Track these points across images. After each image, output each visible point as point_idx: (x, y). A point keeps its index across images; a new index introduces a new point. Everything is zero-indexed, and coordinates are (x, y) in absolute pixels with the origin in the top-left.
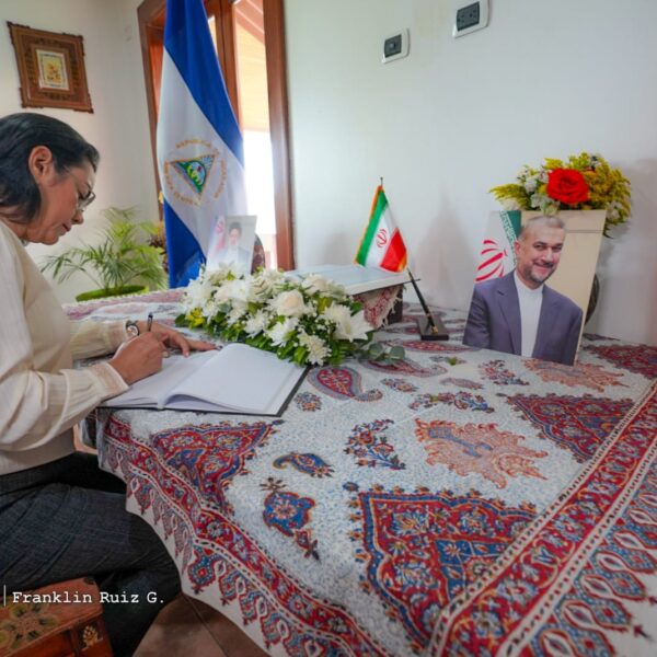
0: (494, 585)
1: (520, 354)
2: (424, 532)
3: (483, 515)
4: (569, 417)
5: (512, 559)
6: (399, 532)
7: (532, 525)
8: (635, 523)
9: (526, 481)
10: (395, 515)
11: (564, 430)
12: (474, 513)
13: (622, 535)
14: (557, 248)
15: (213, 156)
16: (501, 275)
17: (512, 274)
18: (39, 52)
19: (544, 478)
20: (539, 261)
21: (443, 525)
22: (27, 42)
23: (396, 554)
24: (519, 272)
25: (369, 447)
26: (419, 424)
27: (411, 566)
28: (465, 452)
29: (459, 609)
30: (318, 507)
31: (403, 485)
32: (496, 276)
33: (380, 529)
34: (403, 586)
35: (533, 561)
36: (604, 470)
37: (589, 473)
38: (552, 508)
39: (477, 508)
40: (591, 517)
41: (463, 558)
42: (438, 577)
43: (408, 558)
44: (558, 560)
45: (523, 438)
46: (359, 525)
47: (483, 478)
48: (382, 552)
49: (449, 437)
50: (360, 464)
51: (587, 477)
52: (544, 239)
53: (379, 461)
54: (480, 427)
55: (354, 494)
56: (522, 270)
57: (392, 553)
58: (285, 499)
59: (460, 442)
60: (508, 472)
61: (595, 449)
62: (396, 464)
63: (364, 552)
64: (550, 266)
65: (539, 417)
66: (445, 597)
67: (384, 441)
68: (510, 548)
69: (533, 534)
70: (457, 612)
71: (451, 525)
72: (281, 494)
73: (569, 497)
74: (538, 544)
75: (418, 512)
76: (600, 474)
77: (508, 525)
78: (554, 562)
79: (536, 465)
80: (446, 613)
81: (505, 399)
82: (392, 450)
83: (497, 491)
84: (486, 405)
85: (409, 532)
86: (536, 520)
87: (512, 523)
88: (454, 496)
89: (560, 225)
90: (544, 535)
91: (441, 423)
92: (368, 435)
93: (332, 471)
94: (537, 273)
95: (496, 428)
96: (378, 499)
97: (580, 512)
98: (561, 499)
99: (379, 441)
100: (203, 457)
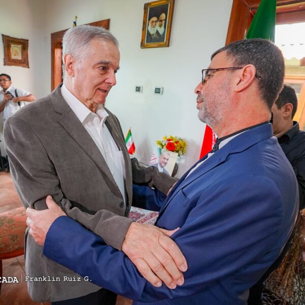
7: (143, 217)
12: (135, 214)
14: (168, 160)
16: (155, 163)
18: (12, 45)
20: (163, 162)
22: (9, 41)
24: (159, 163)
52: (165, 157)
64: (165, 163)
68: (139, 219)
77: (140, 216)
89: (169, 155)
94: (163, 165)
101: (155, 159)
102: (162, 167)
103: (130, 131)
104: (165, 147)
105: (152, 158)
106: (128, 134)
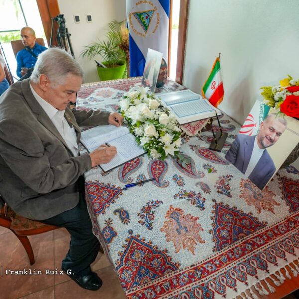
0: (145, 289)
2: (140, 260)
3: (161, 262)
4: (230, 224)
5: (157, 282)
6: (133, 257)
7: (173, 272)
8: (208, 287)
9: (187, 253)
10: (136, 250)
11: (222, 232)
12: (159, 260)
13: (198, 290)
14: (278, 134)
15: (154, 11)
16: (250, 135)
17: (254, 136)
19: (194, 254)
20: (268, 137)
21: (147, 260)
23: (127, 265)
24: (258, 138)
25: (146, 215)
26: (171, 208)
27: (128, 272)
28: (177, 229)
29: (131, 292)
30: (117, 237)
31: (146, 237)
32: (248, 134)
33: (128, 254)
34: (122, 278)
35: (163, 286)
36: (219, 258)
37: (212, 258)
38: (186, 269)
39: (162, 258)
40: (195, 278)
41: (144, 275)
42: (133, 279)
43: (129, 268)
44: (170, 289)
45: (203, 230)
46: (123, 250)
47: (173, 245)
48: (124, 263)
49: (177, 220)
50: (139, 222)
51: (210, 259)
52: (275, 127)
53: (146, 223)
54: (192, 218)
55: (130, 235)
56: (259, 137)
57: (126, 265)
58: (109, 229)
59: (179, 223)
60: (184, 246)
61: (225, 247)
62: (150, 227)
63: (119, 261)
64: (272, 141)
65: (219, 220)
66: (130, 287)
67: (154, 213)
68: (160, 278)
69: (171, 276)
70: (129, 293)
71: (149, 261)
72: (110, 227)
73: (195, 266)
74: (169, 280)
75: (143, 251)
76: (216, 260)
77: (166, 269)
78: (168, 289)
79: (196, 246)
80: (126, 292)
81: (214, 203)
82: (153, 219)
83: (174, 253)
84: (203, 205)
85: (135, 259)
86: (176, 271)
87: (167, 269)
88: (158, 250)
89: (285, 124)
90: (174, 278)
91: (179, 210)
92: (150, 208)
93: (129, 222)
94: (265, 142)
95: (198, 221)
96: (135, 241)
97: (193, 274)
98: (191, 266)
99: (151, 213)
100: (95, 200)
101: (252, 125)
102: (262, 146)
103: (218, 61)
104: (278, 104)
105: (246, 123)
106: (214, 67)
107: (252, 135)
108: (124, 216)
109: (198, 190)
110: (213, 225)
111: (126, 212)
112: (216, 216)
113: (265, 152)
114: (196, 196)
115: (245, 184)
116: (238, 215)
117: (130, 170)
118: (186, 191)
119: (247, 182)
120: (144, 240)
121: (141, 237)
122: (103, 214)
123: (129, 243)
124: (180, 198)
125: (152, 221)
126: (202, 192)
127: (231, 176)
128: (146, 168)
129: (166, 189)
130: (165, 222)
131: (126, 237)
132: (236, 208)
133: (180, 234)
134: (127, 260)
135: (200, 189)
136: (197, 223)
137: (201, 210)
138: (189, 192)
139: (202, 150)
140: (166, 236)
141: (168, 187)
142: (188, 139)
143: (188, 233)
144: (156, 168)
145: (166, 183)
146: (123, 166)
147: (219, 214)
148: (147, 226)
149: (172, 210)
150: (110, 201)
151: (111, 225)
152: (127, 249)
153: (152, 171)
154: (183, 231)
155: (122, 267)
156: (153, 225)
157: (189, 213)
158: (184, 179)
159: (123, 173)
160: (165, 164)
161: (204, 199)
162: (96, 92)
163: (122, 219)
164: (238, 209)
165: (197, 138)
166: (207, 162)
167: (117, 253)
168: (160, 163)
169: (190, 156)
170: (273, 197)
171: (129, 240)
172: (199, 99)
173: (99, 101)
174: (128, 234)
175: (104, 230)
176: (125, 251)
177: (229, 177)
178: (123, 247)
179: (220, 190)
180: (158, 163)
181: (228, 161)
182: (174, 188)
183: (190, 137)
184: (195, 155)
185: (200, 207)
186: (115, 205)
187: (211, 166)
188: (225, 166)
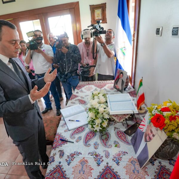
1: (136, 154)
2: (56, 177)
10: (57, 172)
16: (142, 131)
17: (144, 132)
20: (149, 135)
23: (50, 177)
25: (71, 157)
26: (84, 158)
28: (80, 171)
30: (53, 163)
31: (65, 168)
45: (92, 176)
46: (53, 169)
47: (73, 177)
49: (83, 165)
50: (66, 160)
53: (68, 161)
54: (90, 168)
55: (59, 164)
58: (53, 158)
59: (82, 168)
65: (103, 175)
67: (74, 158)
75: (59, 174)
81: (106, 165)
84: (100, 163)
88: (66, 176)
91: (87, 161)
92: (75, 155)
93: (62, 158)
95: (92, 170)
99: (73, 158)
107: (143, 131)
108: (62, 154)
109: (102, 154)
110: (98, 176)
111: (63, 153)
112: (103, 172)
113: (146, 144)
114: (99, 157)
115: (133, 161)
116: (116, 177)
117: (77, 132)
118: (96, 152)
119: (134, 160)
120: (63, 169)
121: (62, 167)
122: (55, 150)
123: (56, 168)
124: (91, 155)
125: (72, 161)
126: (104, 156)
127: (127, 153)
128: (85, 134)
129: (88, 148)
130: (77, 165)
131: (57, 164)
132: (117, 173)
133: (80, 173)
134: (51, 175)
135: (104, 154)
136: (91, 172)
137: (97, 166)
138: (97, 153)
139: (120, 131)
140: (73, 171)
141: (89, 147)
142: (116, 123)
143: (83, 175)
144: (89, 135)
145: (89, 145)
146: (75, 130)
147: (105, 172)
148: (68, 163)
149: (83, 160)
150: (60, 145)
151: (54, 156)
152: (54, 170)
153: (87, 136)
154: (82, 173)
155: (48, 177)
156: (71, 163)
157: (90, 164)
158: (99, 146)
159: (73, 133)
160: (95, 135)
161: (103, 160)
162: (85, 87)
163: (60, 155)
164: (118, 174)
165: (121, 124)
166: (118, 140)
167: (49, 169)
168: (93, 133)
169: (111, 134)
170: (146, 176)
171: (57, 166)
172: (130, 101)
173: (84, 92)
174: (58, 163)
175: (51, 157)
176: (53, 171)
177: (125, 153)
178: (53, 168)
179: (115, 159)
180: (92, 133)
181: (131, 143)
182: (91, 149)
183: (118, 122)
184: (114, 134)
185: (98, 164)
186: (61, 147)
187: (118, 143)
188: (127, 145)
